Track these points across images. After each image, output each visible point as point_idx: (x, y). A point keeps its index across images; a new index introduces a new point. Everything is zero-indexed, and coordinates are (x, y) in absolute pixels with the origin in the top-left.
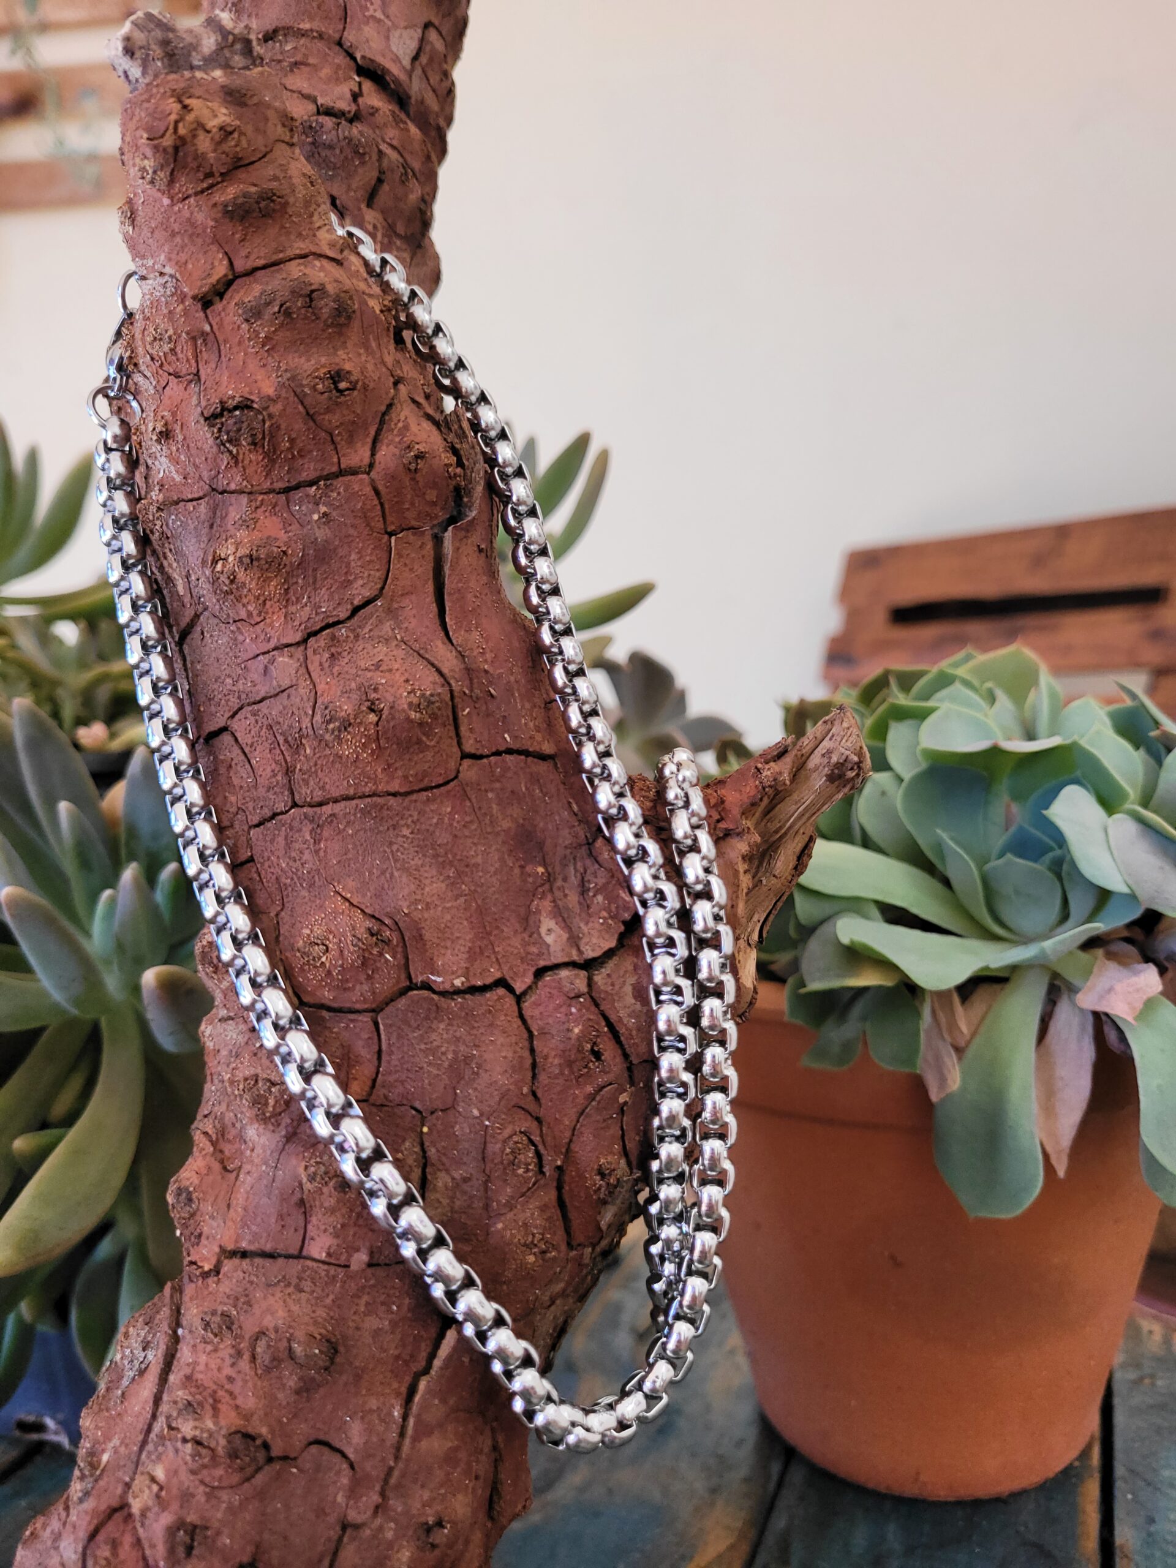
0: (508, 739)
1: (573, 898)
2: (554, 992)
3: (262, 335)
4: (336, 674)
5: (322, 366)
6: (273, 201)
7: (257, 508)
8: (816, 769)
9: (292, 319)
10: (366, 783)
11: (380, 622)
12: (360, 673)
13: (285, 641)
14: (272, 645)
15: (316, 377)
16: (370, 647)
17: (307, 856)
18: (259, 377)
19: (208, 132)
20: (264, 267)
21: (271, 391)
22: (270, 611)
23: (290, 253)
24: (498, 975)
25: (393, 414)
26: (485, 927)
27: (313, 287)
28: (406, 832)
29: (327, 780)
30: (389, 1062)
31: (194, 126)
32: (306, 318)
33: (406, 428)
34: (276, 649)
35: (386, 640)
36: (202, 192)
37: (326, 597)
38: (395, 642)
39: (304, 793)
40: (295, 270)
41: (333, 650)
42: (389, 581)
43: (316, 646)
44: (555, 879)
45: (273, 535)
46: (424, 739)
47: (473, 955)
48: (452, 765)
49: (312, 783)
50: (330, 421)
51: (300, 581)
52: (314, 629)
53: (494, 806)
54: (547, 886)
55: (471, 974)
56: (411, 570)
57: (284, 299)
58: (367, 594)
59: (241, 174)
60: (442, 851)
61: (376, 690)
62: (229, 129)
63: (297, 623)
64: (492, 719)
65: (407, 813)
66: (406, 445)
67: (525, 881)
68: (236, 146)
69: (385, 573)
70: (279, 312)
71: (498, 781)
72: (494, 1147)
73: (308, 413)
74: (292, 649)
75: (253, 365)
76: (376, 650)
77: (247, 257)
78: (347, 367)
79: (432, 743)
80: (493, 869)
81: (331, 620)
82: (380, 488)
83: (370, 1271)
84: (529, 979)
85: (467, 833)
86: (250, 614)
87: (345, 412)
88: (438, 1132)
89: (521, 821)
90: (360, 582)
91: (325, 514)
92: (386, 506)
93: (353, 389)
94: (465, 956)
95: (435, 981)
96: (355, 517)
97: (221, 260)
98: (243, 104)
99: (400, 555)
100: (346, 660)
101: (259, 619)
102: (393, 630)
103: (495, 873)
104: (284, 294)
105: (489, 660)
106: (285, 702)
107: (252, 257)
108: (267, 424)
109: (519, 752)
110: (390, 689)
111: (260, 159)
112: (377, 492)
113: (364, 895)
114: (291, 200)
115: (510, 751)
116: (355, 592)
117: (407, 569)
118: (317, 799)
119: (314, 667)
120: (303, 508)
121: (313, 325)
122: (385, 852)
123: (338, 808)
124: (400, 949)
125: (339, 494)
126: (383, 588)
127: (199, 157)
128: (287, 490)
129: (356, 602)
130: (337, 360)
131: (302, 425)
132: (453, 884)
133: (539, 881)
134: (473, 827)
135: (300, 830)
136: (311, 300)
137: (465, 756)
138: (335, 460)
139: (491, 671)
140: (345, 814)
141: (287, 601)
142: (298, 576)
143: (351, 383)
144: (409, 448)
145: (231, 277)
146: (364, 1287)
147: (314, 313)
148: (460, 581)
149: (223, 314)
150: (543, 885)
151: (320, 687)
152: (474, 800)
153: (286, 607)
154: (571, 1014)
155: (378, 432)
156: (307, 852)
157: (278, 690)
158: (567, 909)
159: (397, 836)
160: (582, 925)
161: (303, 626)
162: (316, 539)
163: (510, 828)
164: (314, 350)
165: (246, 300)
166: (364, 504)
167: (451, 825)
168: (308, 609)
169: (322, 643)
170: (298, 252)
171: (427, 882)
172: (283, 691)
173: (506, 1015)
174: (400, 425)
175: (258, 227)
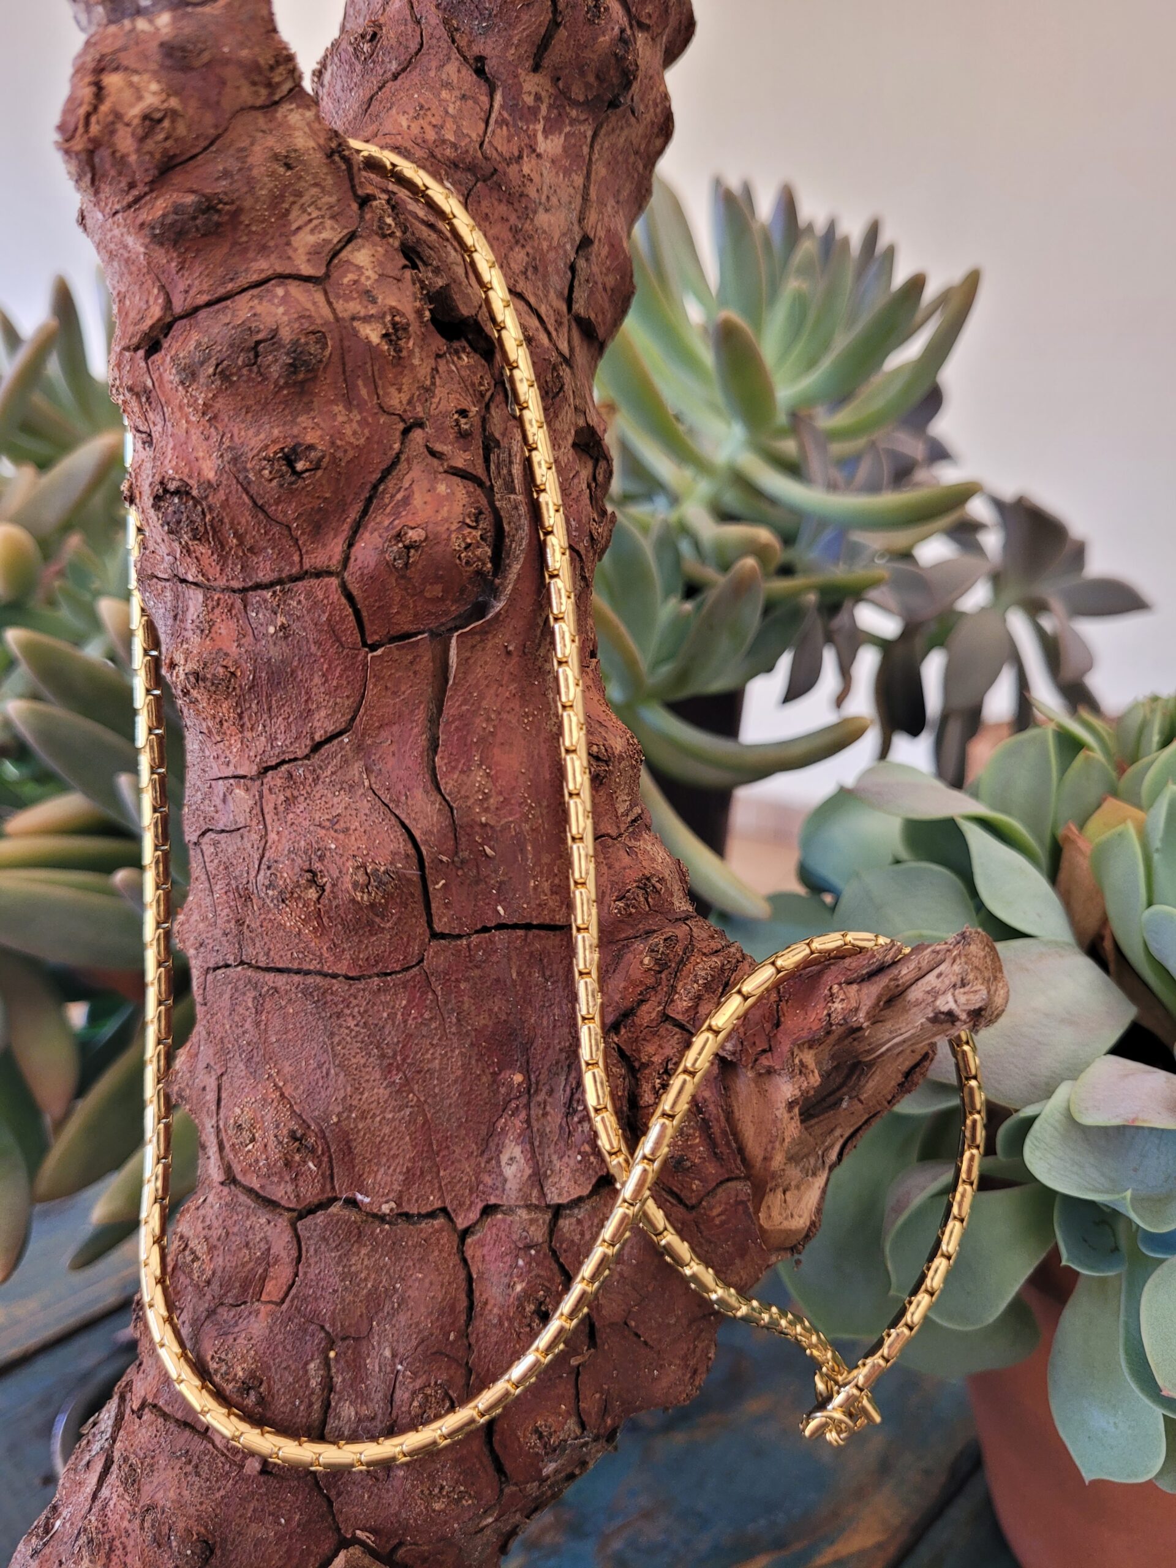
0: (502, 912)
1: (556, 1117)
2: (503, 1235)
3: (200, 402)
4: (289, 823)
5: (273, 442)
6: (218, 211)
7: (213, 608)
8: (917, 1004)
9: (232, 383)
10: (311, 960)
11: (346, 761)
12: (312, 828)
13: (241, 772)
14: (229, 771)
15: (264, 459)
16: (329, 795)
17: (248, 1025)
18: (201, 454)
19: (128, 125)
20: (209, 304)
21: (211, 475)
22: (228, 732)
23: (243, 280)
24: (438, 1204)
25: (391, 483)
26: (431, 1144)
27: (260, 336)
28: (352, 1023)
29: (272, 946)
30: (305, 1273)
31: (111, 118)
32: (249, 379)
33: (406, 501)
34: (235, 777)
35: (351, 786)
36: (129, 206)
37: (282, 728)
38: (362, 791)
39: (250, 953)
40: (243, 308)
41: (288, 794)
42: (362, 710)
43: (272, 784)
44: (536, 1091)
45: (225, 649)
46: (377, 920)
47: (410, 1177)
48: (417, 948)
49: (257, 945)
50: (285, 513)
51: (254, 706)
52: (269, 764)
53: (466, 998)
54: (524, 1100)
55: (405, 1198)
56: (394, 693)
57: (221, 356)
58: (331, 728)
59: (177, 178)
60: (390, 1052)
61: (321, 858)
62: (158, 115)
63: (252, 754)
64: (482, 886)
65: (354, 1002)
66: (394, 532)
67: (496, 1092)
68: (166, 139)
69: (358, 699)
70: (214, 375)
71: (477, 967)
72: (402, 1395)
73: (255, 503)
74: (249, 783)
75: (195, 436)
76: (336, 800)
77: (187, 292)
78: (310, 438)
79: (389, 925)
80: (453, 1077)
81: (287, 757)
82: (355, 593)
83: (262, 1479)
84: (474, 1215)
85: (424, 1033)
86: (210, 732)
87: (305, 500)
88: (347, 1361)
89: (503, 1017)
90: (323, 713)
91: (283, 627)
92: (364, 614)
93: (317, 468)
94: (401, 1178)
95: (362, 1201)
96: (320, 631)
97: (156, 298)
98: (186, 68)
99: (378, 678)
100: (302, 808)
101: (219, 739)
102: (360, 773)
103: (455, 1082)
104: (221, 349)
105: (493, 808)
106: (239, 844)
107: (192, 293)
108: (208, 517)
109: (515, 926)
110: (337, 858)
111: (205, 149)
112: (350, 597)
113: (297, 1088)
114: (248, 203)
115: (501, 927)
116: (317, 724)
117: (389, 693)
118: (260, 964)
119: (268, 808)
120: (260, 616)
121: (260, 388)
122: (325, 1043)
123: (281, 980)
124: (325, 1159)
125: (299, 602)
126: (353, 719)
127: (120, 162)
128: (244, 590)
129: (317, 738)
130: (295, 431)
131: (250, 518)
132: (397, 1092)
133: (515, 1093)
134: (433, 1026)
135: (244, 994)
136: (257, 356)
137: (435, 936)
138: (296, 558)
139: (492, 823)
140: (287, 992)
141: (242, 726)
142: (252, 700)
143: (311, 462)
144: (399, 536)
145: (169, 319)
146: (253, 1493)
147: (260, 373)
148: (465, 702)
149: (161, 369)
150: (517, 1098)
151: (273, 836)
152: (440, 993)
153: (241, 732)
154: (517, 1266)
155: (365, 512)
156: (249, 1020)
157: (234, 827)
158: (542, 1134)
159: (340, 1026)
160: (555, 1158)
161: (258, 759)
162: (269, 659)
163: (486, 1026)
164: (266, 418)
165: (181, 355)
166: (330, 615)
167: (405, 1022)
168: (263, 739)
169: (279, 782)
170: (255, 277)
171: (370, 1085)
172: (239, 829)
173: (440, 1251)
174: (399, 496)
175: (198, 251)
